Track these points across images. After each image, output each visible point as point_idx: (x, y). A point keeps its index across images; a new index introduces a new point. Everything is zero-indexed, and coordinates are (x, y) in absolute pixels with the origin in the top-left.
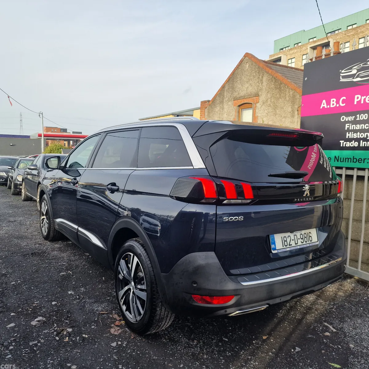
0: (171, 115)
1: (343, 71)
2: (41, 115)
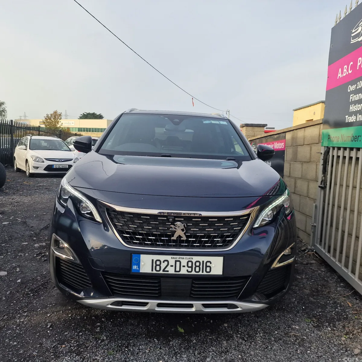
0: (321, 103)
1: (353, 31)
2: (228, 113)
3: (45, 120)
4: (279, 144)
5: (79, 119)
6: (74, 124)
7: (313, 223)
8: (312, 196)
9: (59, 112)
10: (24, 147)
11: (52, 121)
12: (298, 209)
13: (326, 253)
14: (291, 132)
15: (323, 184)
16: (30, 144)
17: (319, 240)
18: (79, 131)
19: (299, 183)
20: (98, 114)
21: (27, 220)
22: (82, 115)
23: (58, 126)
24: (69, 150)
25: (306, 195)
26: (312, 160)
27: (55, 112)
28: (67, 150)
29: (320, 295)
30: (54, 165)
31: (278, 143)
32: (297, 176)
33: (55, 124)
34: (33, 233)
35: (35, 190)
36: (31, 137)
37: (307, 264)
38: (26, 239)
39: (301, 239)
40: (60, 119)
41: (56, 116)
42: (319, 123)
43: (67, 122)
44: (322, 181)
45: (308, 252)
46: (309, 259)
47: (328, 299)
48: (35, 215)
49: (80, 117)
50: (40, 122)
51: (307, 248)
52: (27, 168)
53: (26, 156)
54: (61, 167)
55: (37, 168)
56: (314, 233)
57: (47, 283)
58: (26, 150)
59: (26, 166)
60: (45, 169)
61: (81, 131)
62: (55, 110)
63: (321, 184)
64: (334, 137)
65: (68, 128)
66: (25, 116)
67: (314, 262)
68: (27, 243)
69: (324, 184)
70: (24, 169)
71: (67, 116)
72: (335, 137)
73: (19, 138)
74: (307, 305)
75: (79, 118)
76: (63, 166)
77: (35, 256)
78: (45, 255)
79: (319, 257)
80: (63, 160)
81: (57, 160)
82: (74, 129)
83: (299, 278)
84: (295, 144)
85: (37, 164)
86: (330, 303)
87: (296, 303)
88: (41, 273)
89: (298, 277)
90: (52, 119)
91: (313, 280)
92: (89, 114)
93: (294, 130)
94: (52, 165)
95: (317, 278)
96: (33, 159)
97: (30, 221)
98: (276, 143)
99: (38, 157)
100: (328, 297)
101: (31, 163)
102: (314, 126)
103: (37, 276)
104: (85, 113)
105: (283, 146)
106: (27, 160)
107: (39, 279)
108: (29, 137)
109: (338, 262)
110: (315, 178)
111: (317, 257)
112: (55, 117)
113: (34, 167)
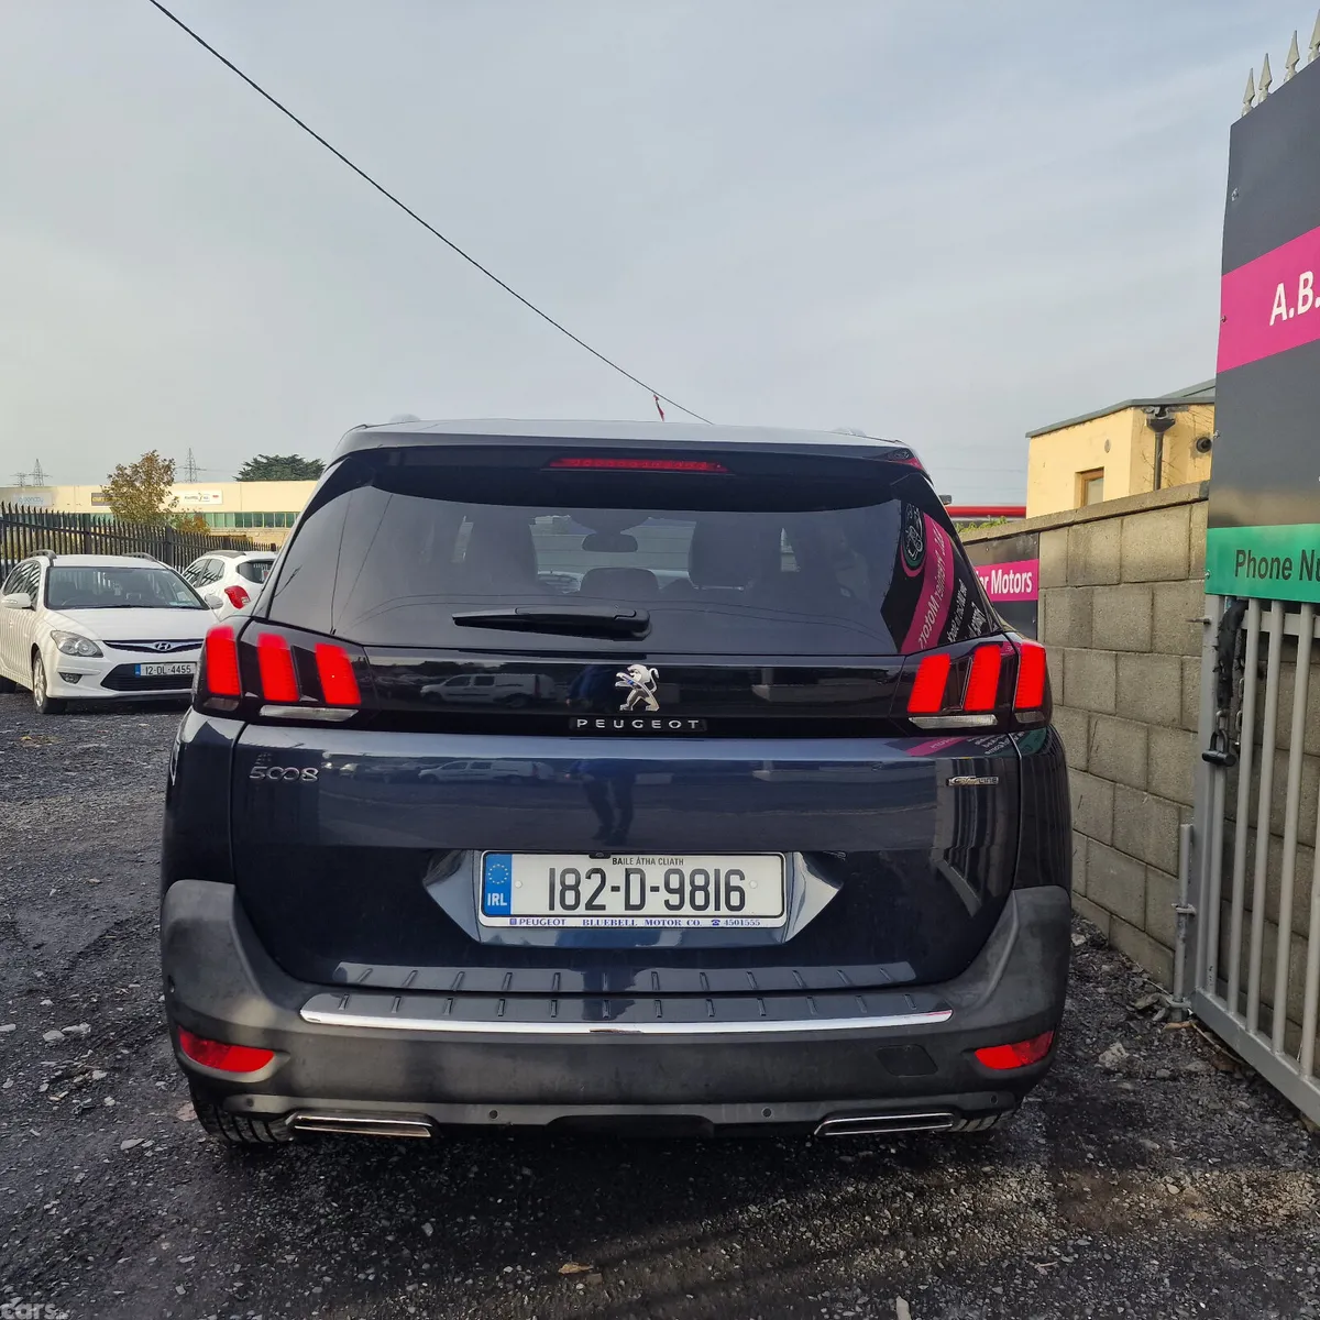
0: (1130, 407)
3: (113, 489)
4: (1012, 576)
5: (238, 480)
6: (219, 500)
7: (1183, 904)
8: (1170, 790)
9: (163, 456)
10: (24, 598)
11: (139, 490)
12: (1109, 836)
13: (1251, 1034)
14: (1064, 531)
15: (1220, 746)
16: (47, 585)
17: (1212, 974)
18: (239, 524)
19: (1105, 731)
20: (308, 459)
21: (21, 915)
22: (248, 465)
23: (162, 507)
24: (198, 604)
25: (1140, 782)
26: (1160, 645)
27: (150, 459)
28: (191, 604)
29: (1260, 1236)
30: (139, 664)
31: (1006, 572)
32: (1095, 706)
33: (150, 501)
34: (39, 974)
35: (67, 770)
36: (51, 560)
37: (1174, 1078)
38: (11, 1007)
39: (1129, 959)
40: (169, 483)
41: (154, 472)
42: (1184, 499)
43: (195, 493)
44: (1214, 736)
45: (1165, 1019)
46: (1175, 1053)
47: (1297, 1253)
48: (54, 891)
49: (242, 473)
50: (93, 495)
51: (1159, 1002)
52: (36, 678)
53: (32, 634)
54: (168, 671)
55: (75, 678)
56: (1190, 941)
57: (87, 1229)
58: (32, 608)
59: (33, 670)
60: (106, 683)
61: (249, 525)
62: (147, 450)
63: (1213, 747)
64: (1264, 560)
65: (200, 516)
66: (38, 475)
67: (1196, 1065)
68: (12, 1027)
69: (1226, 750)
70: (26, 682)
71: (193, 475)
72: (1273, 561)
73: (9, 562)
74: (1215, 1291)
75: (240, 476)
76: (177, 665)
77: (44, 1088)
78: (85, 1081)
79: (1217, 1046)
80: (174, 646)
81: (152, 646)
82: (221, 520)
83: (1152, 1152)
84: (1083, 579)
85: (74, 664)
86: (1305, 1274)
87: (1166, 1281)
88: (66, 1181)
89: (1149, 1144)
90: (138, 484)
91: (1215, 1160)
92: (277, 460)
93: (1077, 523)
94: (135, 667)
95: (1229, 1149)
96: (57, 643)
97: (36, 917)
98: (1000, 571)
99: (76, 638)
100: (1290, 1241)
101: (53, 659)
102: (1164, 511)
103: (45, 1199)
104: (259, 459)
105: (1029, 582)
106: (35, 649)
107: (53, 1212)
108: (44, 561)
109: (1311, 1078)
110: (1176, 716)
111: (1210, 1046)
112: (149, 475)
113: (63, 675)
